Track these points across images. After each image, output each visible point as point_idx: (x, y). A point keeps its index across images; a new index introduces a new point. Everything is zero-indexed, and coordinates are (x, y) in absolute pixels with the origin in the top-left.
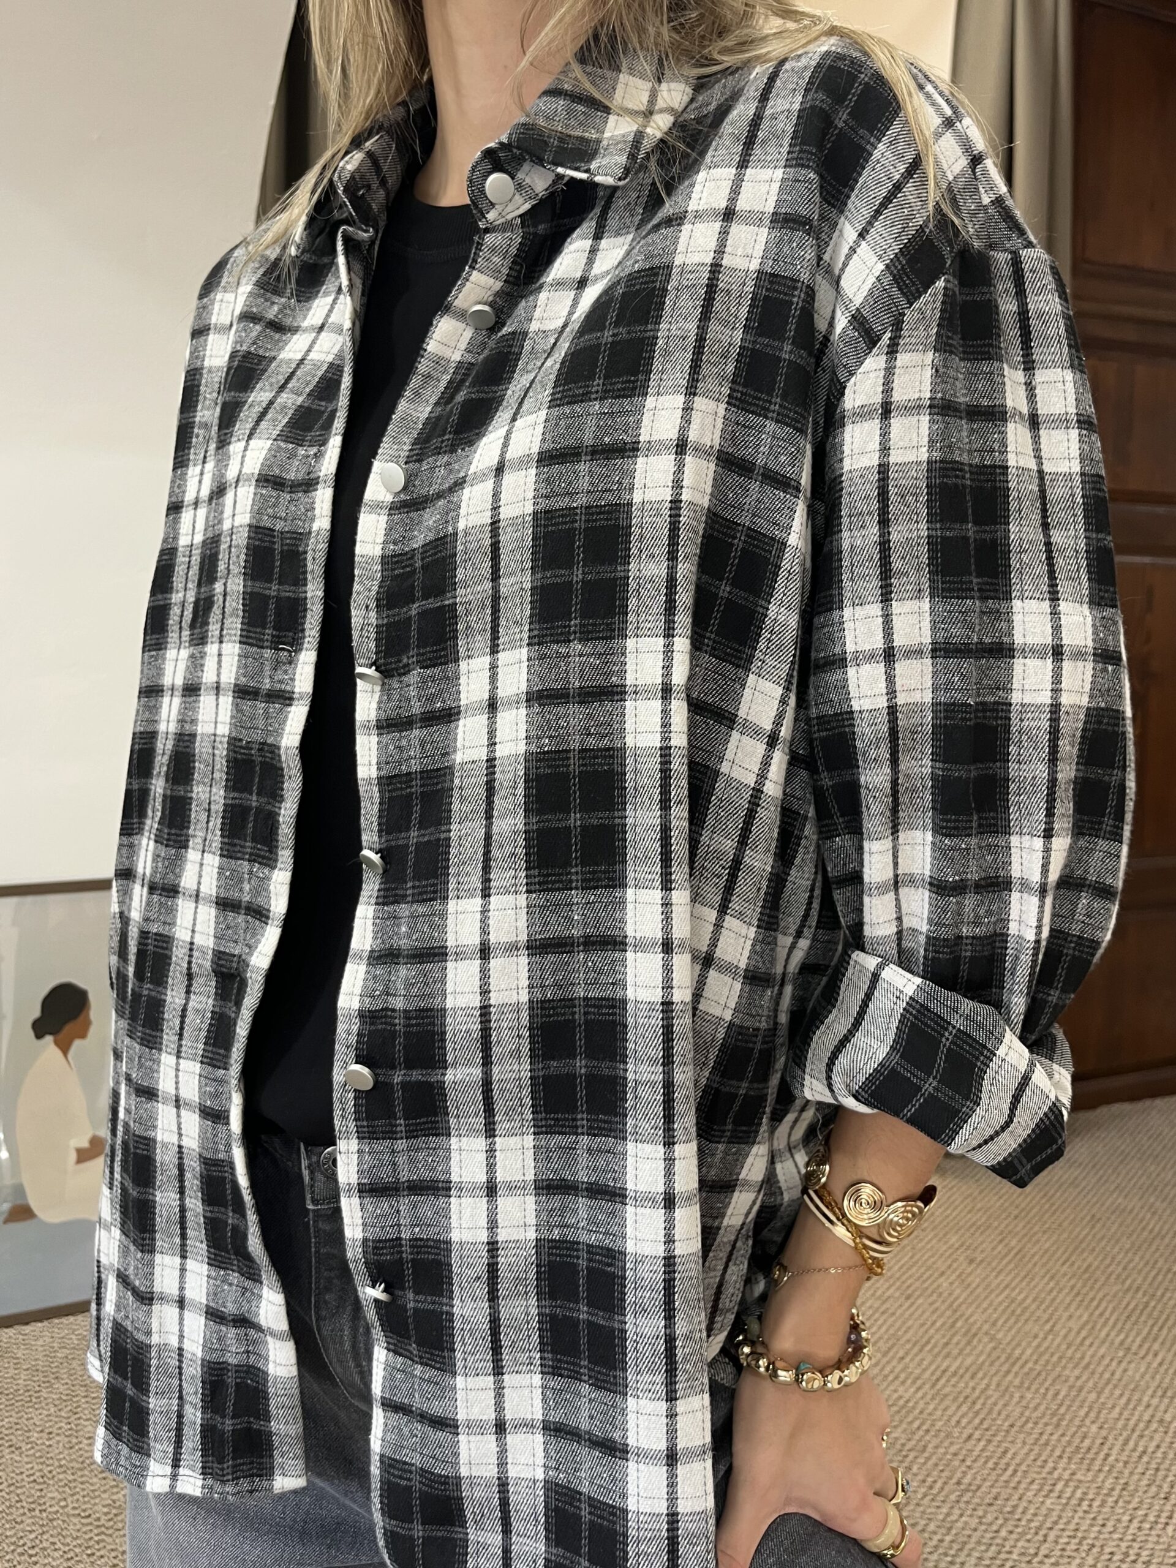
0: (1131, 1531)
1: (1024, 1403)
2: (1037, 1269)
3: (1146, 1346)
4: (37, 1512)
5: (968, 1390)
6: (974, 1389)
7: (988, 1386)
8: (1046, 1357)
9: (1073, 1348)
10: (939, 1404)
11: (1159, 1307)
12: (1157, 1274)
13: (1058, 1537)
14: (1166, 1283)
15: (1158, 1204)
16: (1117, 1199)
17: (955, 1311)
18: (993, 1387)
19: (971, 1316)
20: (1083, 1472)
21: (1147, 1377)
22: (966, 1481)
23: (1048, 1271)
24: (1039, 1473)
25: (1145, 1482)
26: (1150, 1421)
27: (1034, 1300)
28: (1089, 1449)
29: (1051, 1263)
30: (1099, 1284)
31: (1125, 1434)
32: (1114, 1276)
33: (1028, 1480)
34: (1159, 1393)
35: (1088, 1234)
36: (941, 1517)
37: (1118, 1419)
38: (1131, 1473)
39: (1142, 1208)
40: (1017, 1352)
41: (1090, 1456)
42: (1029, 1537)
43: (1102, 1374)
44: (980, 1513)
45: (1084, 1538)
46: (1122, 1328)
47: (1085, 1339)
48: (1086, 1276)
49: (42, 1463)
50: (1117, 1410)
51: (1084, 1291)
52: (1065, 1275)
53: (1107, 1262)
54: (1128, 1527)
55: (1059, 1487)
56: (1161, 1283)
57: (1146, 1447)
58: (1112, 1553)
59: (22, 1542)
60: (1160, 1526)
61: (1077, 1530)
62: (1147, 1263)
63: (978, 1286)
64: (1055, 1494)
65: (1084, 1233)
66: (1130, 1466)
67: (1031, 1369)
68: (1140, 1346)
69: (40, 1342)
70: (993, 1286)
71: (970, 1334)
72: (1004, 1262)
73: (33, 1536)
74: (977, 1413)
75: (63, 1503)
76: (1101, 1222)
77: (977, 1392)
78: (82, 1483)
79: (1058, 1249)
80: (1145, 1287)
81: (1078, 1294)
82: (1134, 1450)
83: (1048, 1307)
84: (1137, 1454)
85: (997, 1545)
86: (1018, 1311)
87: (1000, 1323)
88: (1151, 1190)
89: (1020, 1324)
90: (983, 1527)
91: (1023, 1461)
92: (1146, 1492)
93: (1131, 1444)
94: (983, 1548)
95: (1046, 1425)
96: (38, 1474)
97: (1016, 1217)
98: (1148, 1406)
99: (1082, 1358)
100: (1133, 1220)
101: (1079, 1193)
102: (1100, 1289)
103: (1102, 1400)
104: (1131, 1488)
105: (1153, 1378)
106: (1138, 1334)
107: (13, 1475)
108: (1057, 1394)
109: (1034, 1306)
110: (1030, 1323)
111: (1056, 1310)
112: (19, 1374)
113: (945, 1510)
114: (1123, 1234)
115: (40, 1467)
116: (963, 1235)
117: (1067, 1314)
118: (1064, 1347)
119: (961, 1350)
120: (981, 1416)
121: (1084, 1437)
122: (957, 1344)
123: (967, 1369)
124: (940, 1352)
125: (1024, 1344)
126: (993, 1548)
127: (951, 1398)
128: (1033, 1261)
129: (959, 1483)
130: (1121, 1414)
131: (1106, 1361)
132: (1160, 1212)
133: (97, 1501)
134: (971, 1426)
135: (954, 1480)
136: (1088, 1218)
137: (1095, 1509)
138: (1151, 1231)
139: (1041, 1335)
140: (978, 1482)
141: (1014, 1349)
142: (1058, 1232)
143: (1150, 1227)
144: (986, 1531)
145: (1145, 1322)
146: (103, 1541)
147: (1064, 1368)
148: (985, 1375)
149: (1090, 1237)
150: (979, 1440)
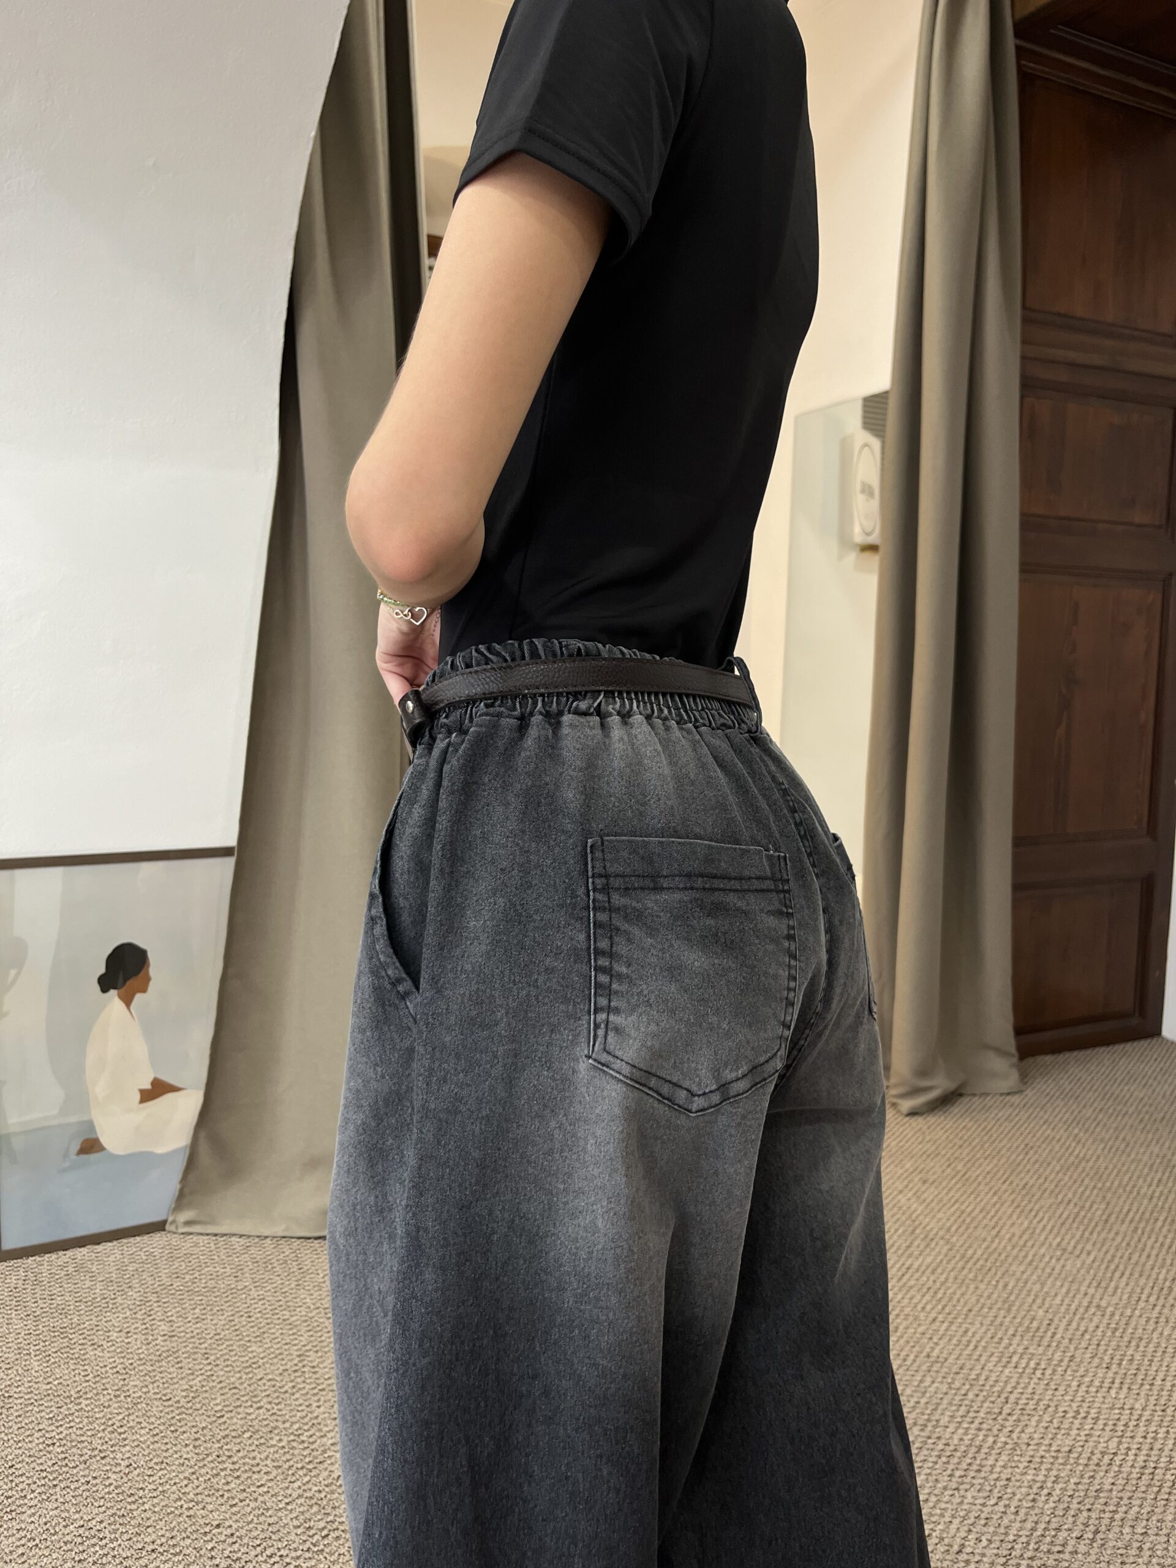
0: (1080, 1394)
1: (979, 1292)
2: (981, 1187)
3: (1079, 1247)
4: (122, 1397)
5: (930, 1283)
6: (934, 1282)
7: (947, 1279)
8: (995, 1255)
9: (1017, 1249)
10: (906, 1294)
11: (1089, 1215)
12: (1085, 1190)
13: (1018, 1399)
14: (1093, 1197)
15: (1081, 1134)
16: (1046, 1130)
17: (914, 1221)
18: (951, 1280)
19: (927, 1225)
20: (1035, 1347)
21: (1083, 1271)
22: (935, 1353)
23: (991, 1189)
24: (997, 1348)
25: (1089, 1355)
26: (1088, 1307)
27: (981, 1211)
28: (1038, 1328)
29: (993, 1183)
30: (1035, 1198)
31: (1067, 1317)
32: (1048, 1192)
33: (989, 1354)
34: (1095, 1284)
35: (1023, 1159)
36: (916, 1384)
37: (1061, 1305)
38: (1076, 1349)
39: (1068, 1137)
40: (970, 1252)
41: (1040, 1334)
42: (993, 1399)
43: (1043, 1270)
44: (949, 1380)
45: (1040, 1400)
46: (1058, 1233)
47: (1026, 1241)
48: (1024, 1192)
49: (123, 1358)
50: (1059, 1298)
51: (1023, 1204)
52: (1006, 1191)
53: (1041, 1180)
54: (1077, 1391)
55: (1015, 1359)
56: (1089, 1197)
57: (1087, 1327)
58: (1065, 1412)
59: (110, 1423)
60: (1104, 1390)
61: (1034, 1393)
62: (1075, 1182)
63: (932, 1201)
64: (1013, 1365)
65: (1021, 1157)
66: (1075, 1342)
67: (982, 1266)
68: (1075, 1247)
69: (112, 1258)
70: (945, 1201)
71: (928, 1239)
72: (953, 1181)
73: (120, 1417)
74: (940, 1300)
75: (144, 1390)
76: (1034, 1150)
77: (938, 1284)
78: (161, 1373)
79: (998, 1171)
80: (1075, 1200)
81: (1018, 1206)
82: (1077, 1329)
83: (993, 1217)
84: (1080, 1333)
85: (966, 1406)
86: (968, 1220)
87: (953, 1229)
88: (1074, 1124)
89: (970, 1231)
90: (953, 1392)
91: (982, 1338)
92: (1090, 1363)
93: (1074, 1325)
94: (954, 1408)
95: (999, 1309)
96: (120, 1366)
97: (960, 1146)
98: (1086, 1294)
99: (1025, 1256)
100: (1061, 1147)
101: (1014, 1127)
102: (1036, 1203)
103: (1045, 1290)
104: (1079, 1359)
105: (1088, 1272)
106: (1073, 1237)
107: (98, 1368)
108: (1006, 1286)
109: (981, 1216)
110: (979, 1230)
111: (1000, 1219)
112: (95, 1284)
113: (919, 1378)
114: (1053, 1158)
115: (122, 1360)
116: (916, 1161)
117: (1009, 1222)
118: (1009, 1248)
119: (922, 1252)
120: (943, 1303)
121: (1033, 1319)
122: (918, 1246)
123: (928, 1267)
124: (903, 1254)
125: (975, 1246)
126: (963, 1408)
127: (916, 1289)
128: (977, 1181)
129: (928, 1356)
130: (1063, 1301)
131: (1047, 1259)
132: (1083, 1140)
133: (176, 1386)
134: (936, 1310)
135: (924, 1354)
136: (1023, 1146)
137: (1047, 1376)
138: (1077, 1156)
139: (989, 1239)
140: (944, 1355)
141: (966, 1250)
142: (997, 1158)
143: (1076, 1153)
144: (955, 1394)
145: (1078, 1228)
146: (184, 1419)
147: (1011, 1265)
148: (944, 1271)
149: (1025, 1162)
150: (943, 1322)
